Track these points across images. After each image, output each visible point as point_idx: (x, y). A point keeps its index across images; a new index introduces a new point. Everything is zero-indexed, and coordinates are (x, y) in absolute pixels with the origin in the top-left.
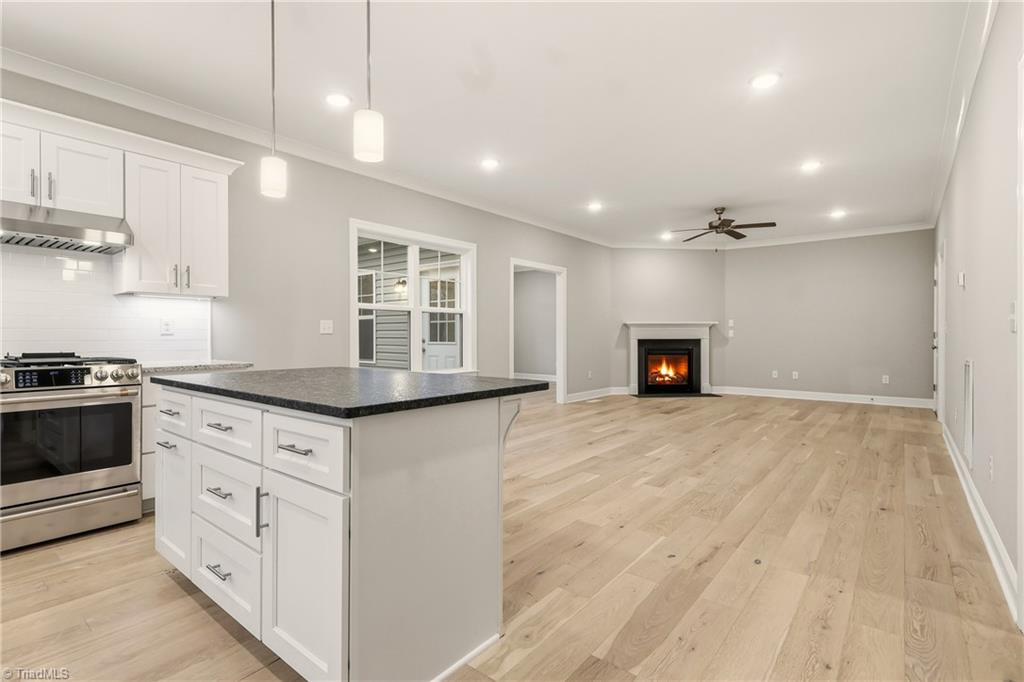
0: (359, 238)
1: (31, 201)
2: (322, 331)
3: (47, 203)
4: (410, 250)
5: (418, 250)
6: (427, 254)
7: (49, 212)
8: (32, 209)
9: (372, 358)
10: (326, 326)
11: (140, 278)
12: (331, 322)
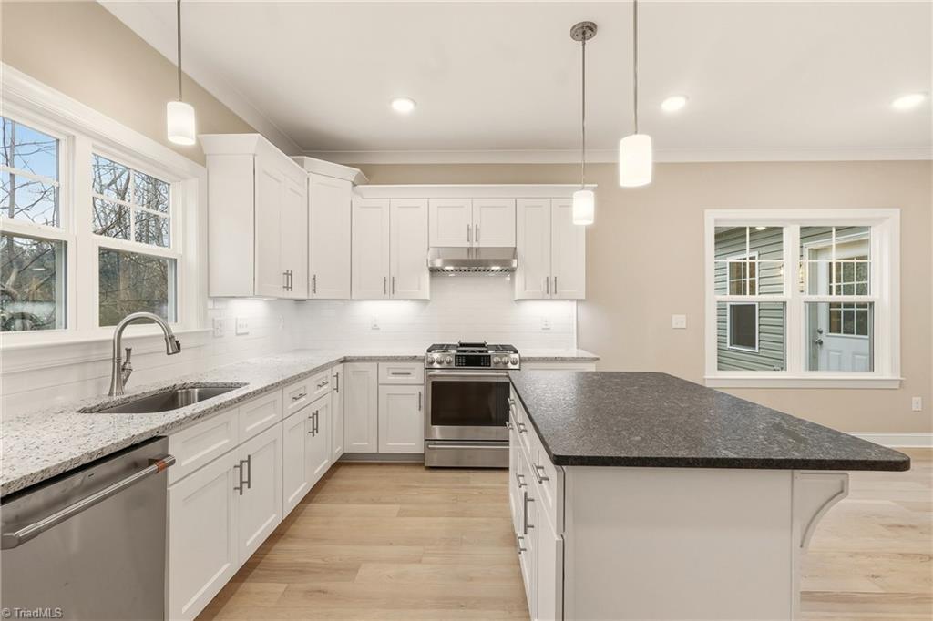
0: (716, 228)
1: (468, 245)
2: (674, 326)
3: (475, 245)
4: (785, 232)
5: (799, 229)
6: (808, 233)
7: (477, 249)
8: (469, 250)
9: (754, 346)
10: (679, 321)
11: (525, 289)
12: (684, 316)
